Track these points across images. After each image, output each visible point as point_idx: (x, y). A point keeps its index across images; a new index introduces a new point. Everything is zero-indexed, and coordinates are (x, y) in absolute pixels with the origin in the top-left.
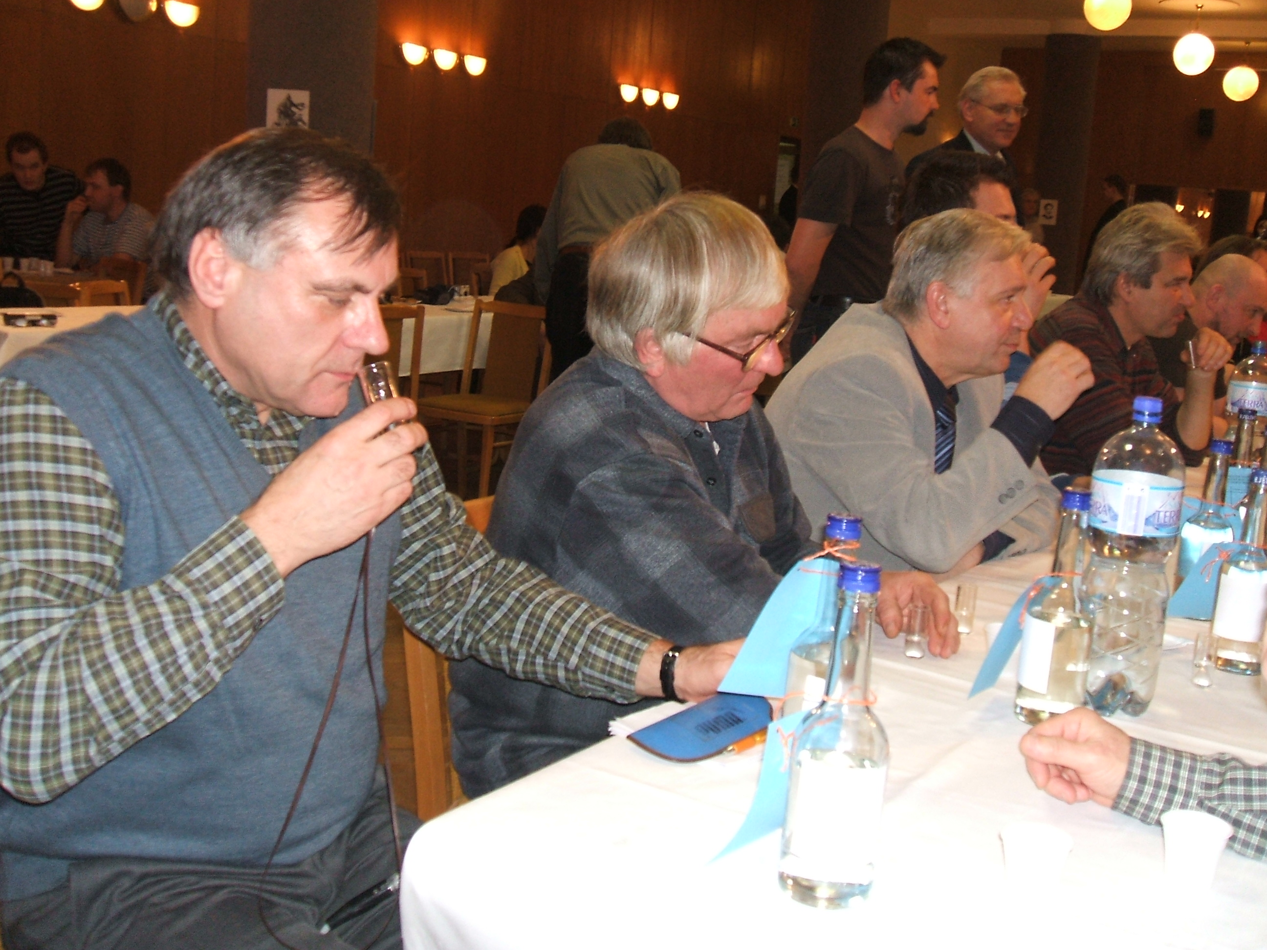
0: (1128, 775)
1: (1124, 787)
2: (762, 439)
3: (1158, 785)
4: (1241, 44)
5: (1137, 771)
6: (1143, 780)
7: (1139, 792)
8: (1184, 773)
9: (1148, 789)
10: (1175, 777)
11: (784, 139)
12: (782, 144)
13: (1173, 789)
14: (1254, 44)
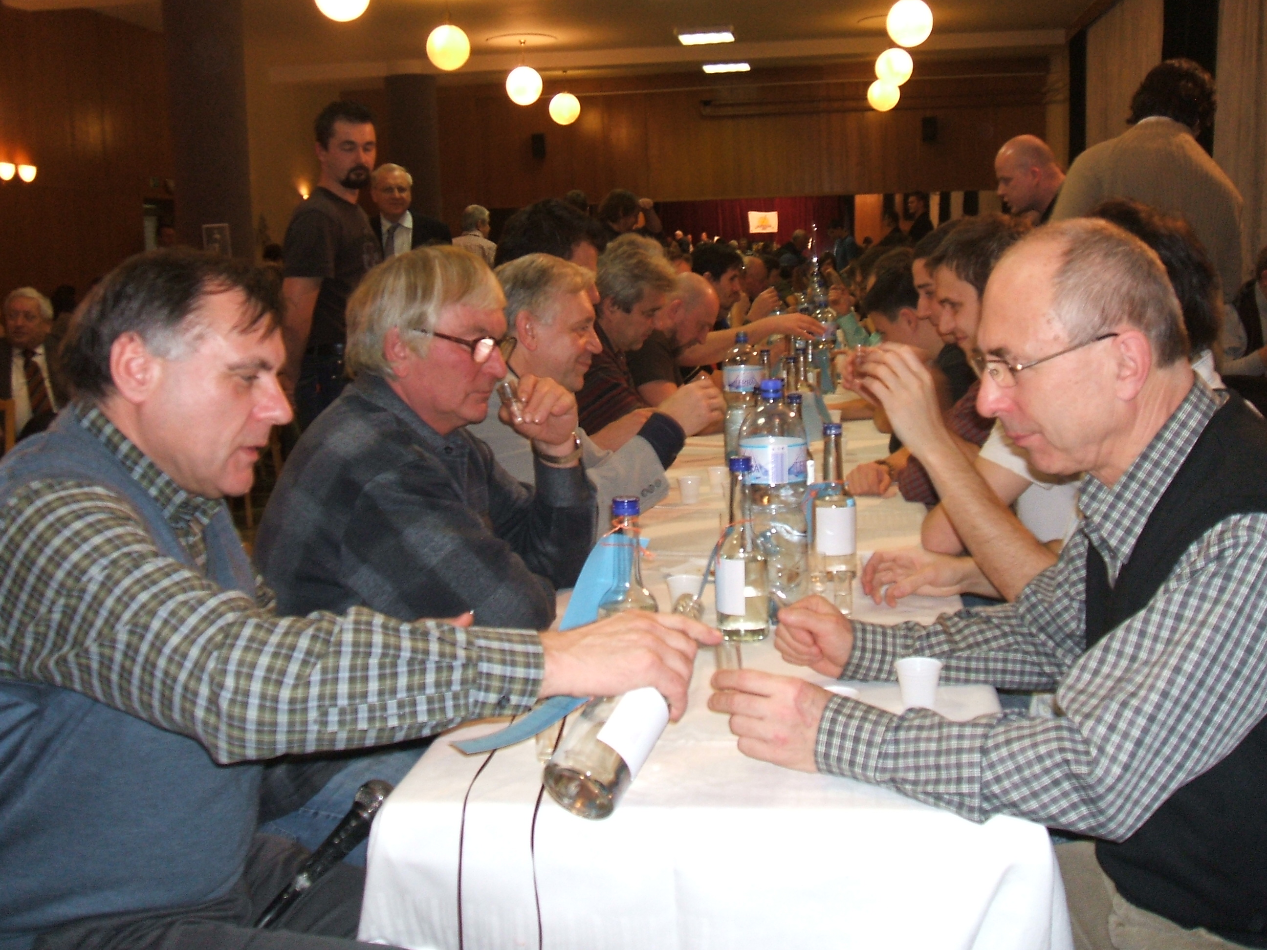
0: (854, 648)
1: (851, 657)
2: (481, 459)
3: (874, 651)
4: (559, 73)
5: (859, 644)
6: (864, 650)
7: (862, 658)
8: (889, 640)
9: (868, 655)
10: (884, 643)
11: (147, 201)
12: (146, 206)
13: (884, 653)
14: (570, 73)
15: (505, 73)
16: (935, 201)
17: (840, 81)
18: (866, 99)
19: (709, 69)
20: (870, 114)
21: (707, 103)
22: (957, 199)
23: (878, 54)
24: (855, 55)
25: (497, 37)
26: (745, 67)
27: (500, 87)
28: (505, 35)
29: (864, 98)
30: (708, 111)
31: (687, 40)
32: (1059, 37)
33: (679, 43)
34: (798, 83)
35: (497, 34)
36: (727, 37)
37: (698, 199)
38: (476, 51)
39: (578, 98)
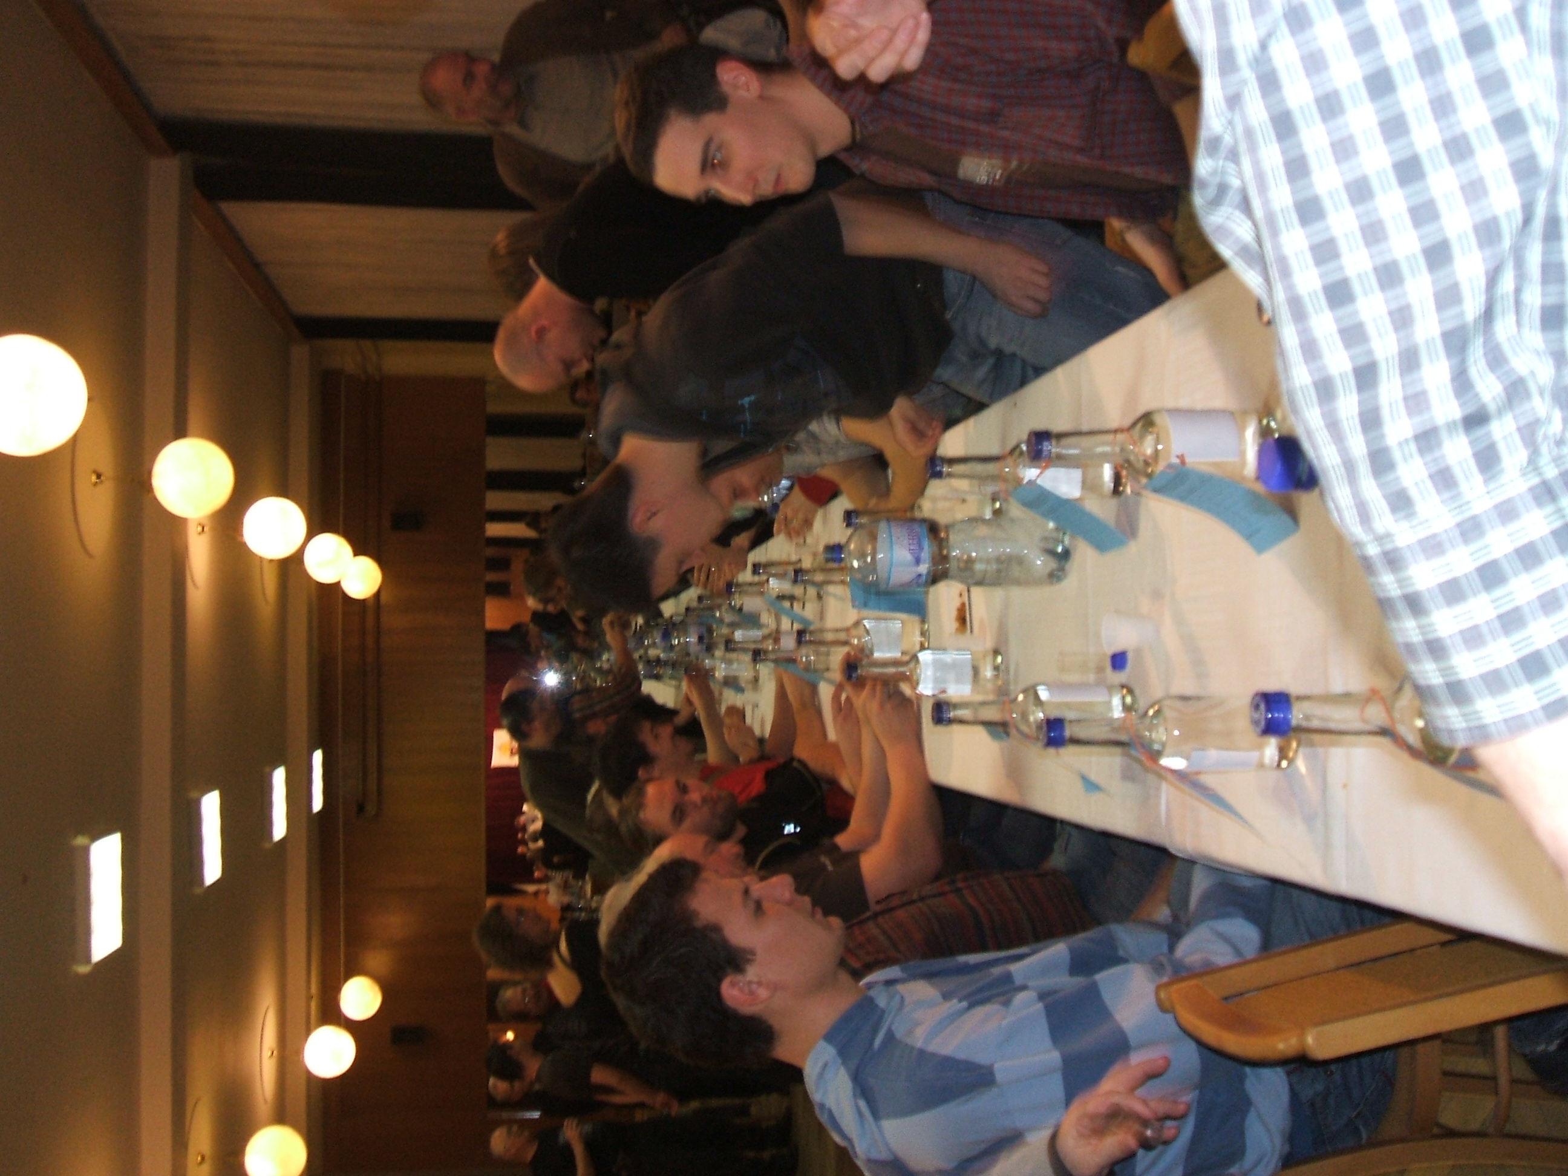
15: (310, 1077)
16: (495, 529)
17: (340, 633)
18: (364, 601)
19: (317, 804)
20: (384, 598)
21: (361, 808)
22: (495, 500)
23: (309, 578)
24: (310, 612)
25: (263, 1090)
26: (318, 757)
27: (328, 1085)
28: (261, 1075)
29: (363, 602)
30: (371, 809)
31: (279, 830)
32: (300, 352)
33: (283, 841)
34: (340, 687)
35: (259, 1091)
36: (279, 776)
37: (483, 825)
38: (280, 1118)
39: (346, 979)
